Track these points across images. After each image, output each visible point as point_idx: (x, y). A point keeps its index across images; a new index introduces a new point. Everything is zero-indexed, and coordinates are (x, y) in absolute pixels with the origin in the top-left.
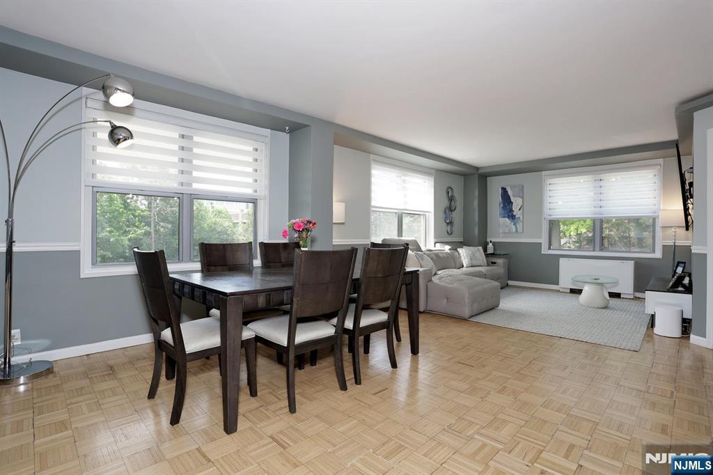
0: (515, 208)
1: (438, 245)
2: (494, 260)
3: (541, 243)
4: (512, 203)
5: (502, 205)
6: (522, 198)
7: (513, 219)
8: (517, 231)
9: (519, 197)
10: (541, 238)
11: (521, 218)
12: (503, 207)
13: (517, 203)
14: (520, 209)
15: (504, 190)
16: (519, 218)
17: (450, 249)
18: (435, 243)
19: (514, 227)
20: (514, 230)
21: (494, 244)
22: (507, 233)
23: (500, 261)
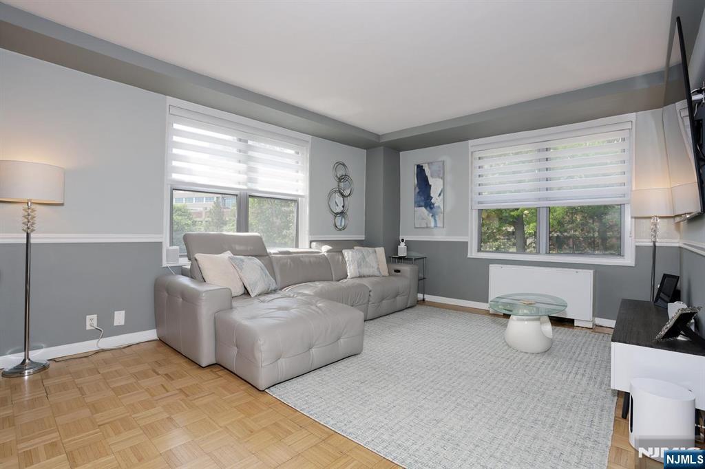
0: (434, 193)
1: (314, 244)
2: (398, 267)
3: (467, 243)
4: (430, 186)
5: (417, 190)
6: (443, 178)
7: (431, 208)
8: (436, 226)
9: (439, 177)
10: (467, 235)
11: (442, 207)
12: (419, 193)
13: (436, 185)
14: (440, 195)
15: (420, 169)
16: (439, 207)
17: (328, 251)
18: (311, 242)
19: (432, 220)
20: (432, 225)
21: (408, 244)
22: (424, 228)
23: (406, 268)
